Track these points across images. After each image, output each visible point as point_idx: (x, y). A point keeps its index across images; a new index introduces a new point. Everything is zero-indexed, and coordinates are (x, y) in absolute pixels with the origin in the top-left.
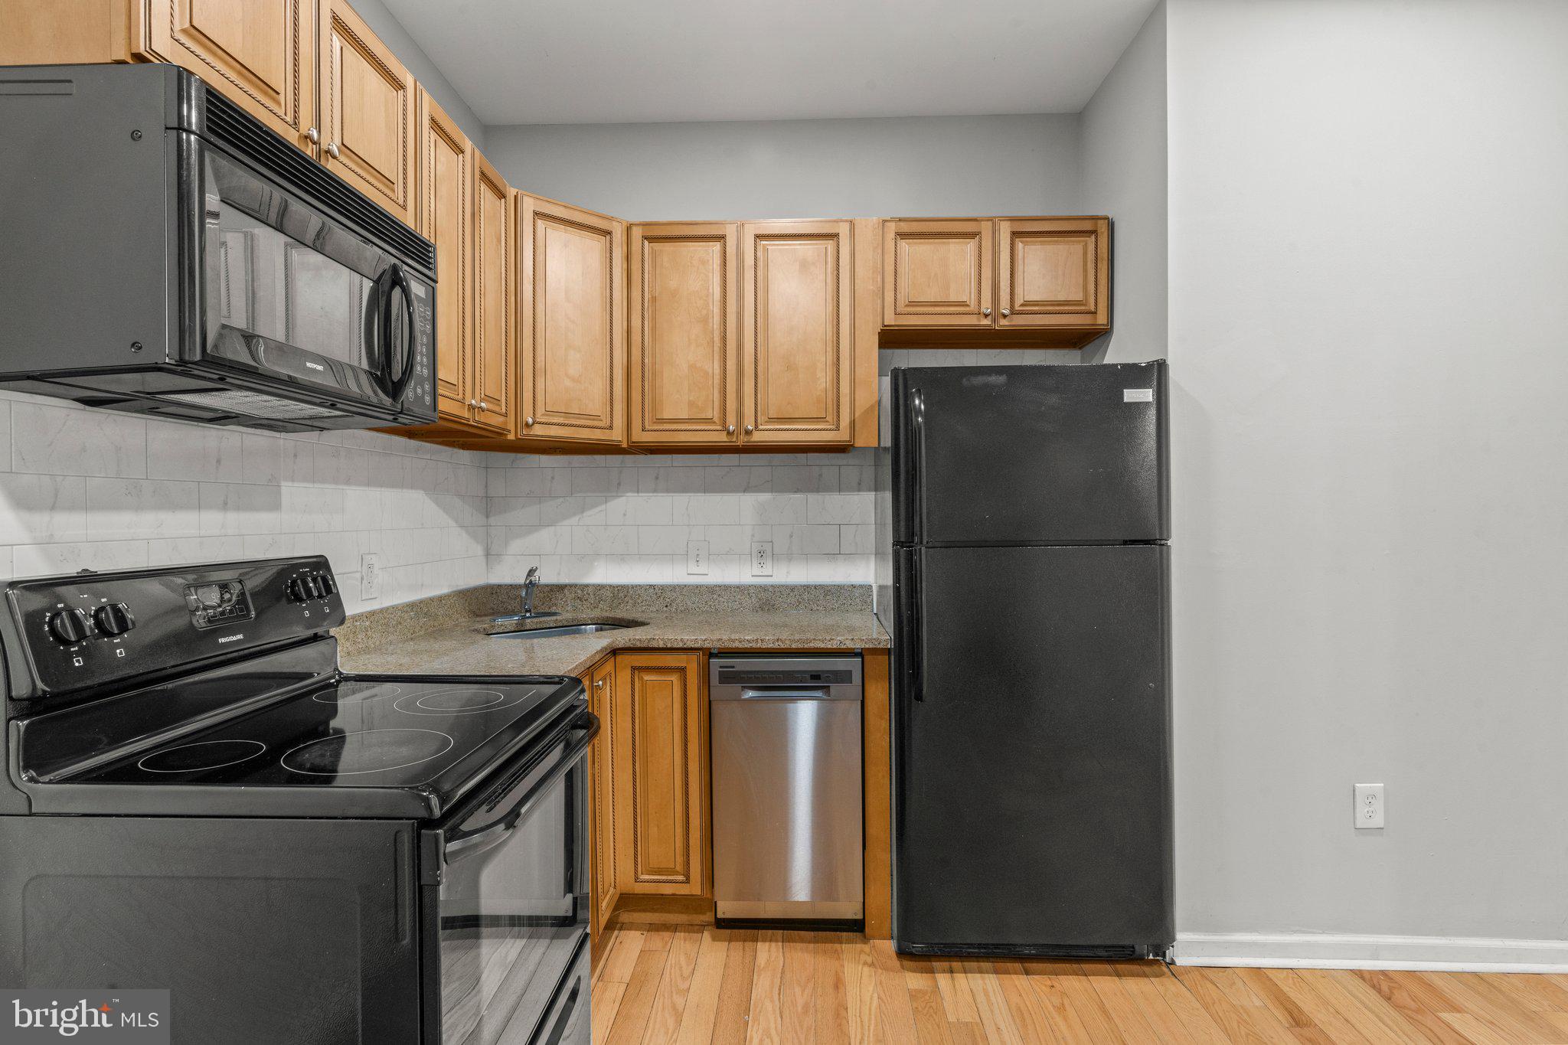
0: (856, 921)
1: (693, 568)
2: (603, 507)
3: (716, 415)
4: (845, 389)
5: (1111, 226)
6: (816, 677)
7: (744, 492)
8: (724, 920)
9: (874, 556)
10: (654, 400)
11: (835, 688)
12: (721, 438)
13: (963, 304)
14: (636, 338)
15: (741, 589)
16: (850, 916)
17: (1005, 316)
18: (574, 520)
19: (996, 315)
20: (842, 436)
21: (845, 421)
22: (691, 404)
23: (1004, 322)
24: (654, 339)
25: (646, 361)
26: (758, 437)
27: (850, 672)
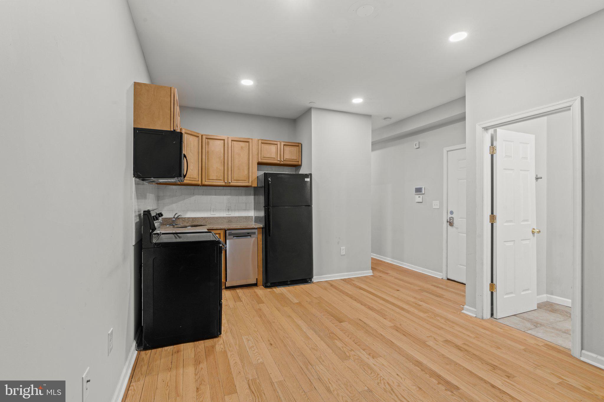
0: (255, 284)
1: (212, 213)
2: (189, 199)
3: (222, 178)
4: (250, 174)
5: (302, 145)
6: (248, 233)
7: (224, 195)
8: (227, 287)
9: (253, 210)
10: (208, 175)
11: (252, 235)
12: (223, 184)
13: (274, 158)
14: (204, 160)
15: (224, 218)
16: (254, 283)
17: (282, 161)
18: (182, 202)
19: (280, 161)
20: (250, 184)
21: (250, 181)
22: (217, 176)
23: (282, 162)
24: (208, 161)
25: (206, 166)
26: (232, 184)
27: (255, 232)
